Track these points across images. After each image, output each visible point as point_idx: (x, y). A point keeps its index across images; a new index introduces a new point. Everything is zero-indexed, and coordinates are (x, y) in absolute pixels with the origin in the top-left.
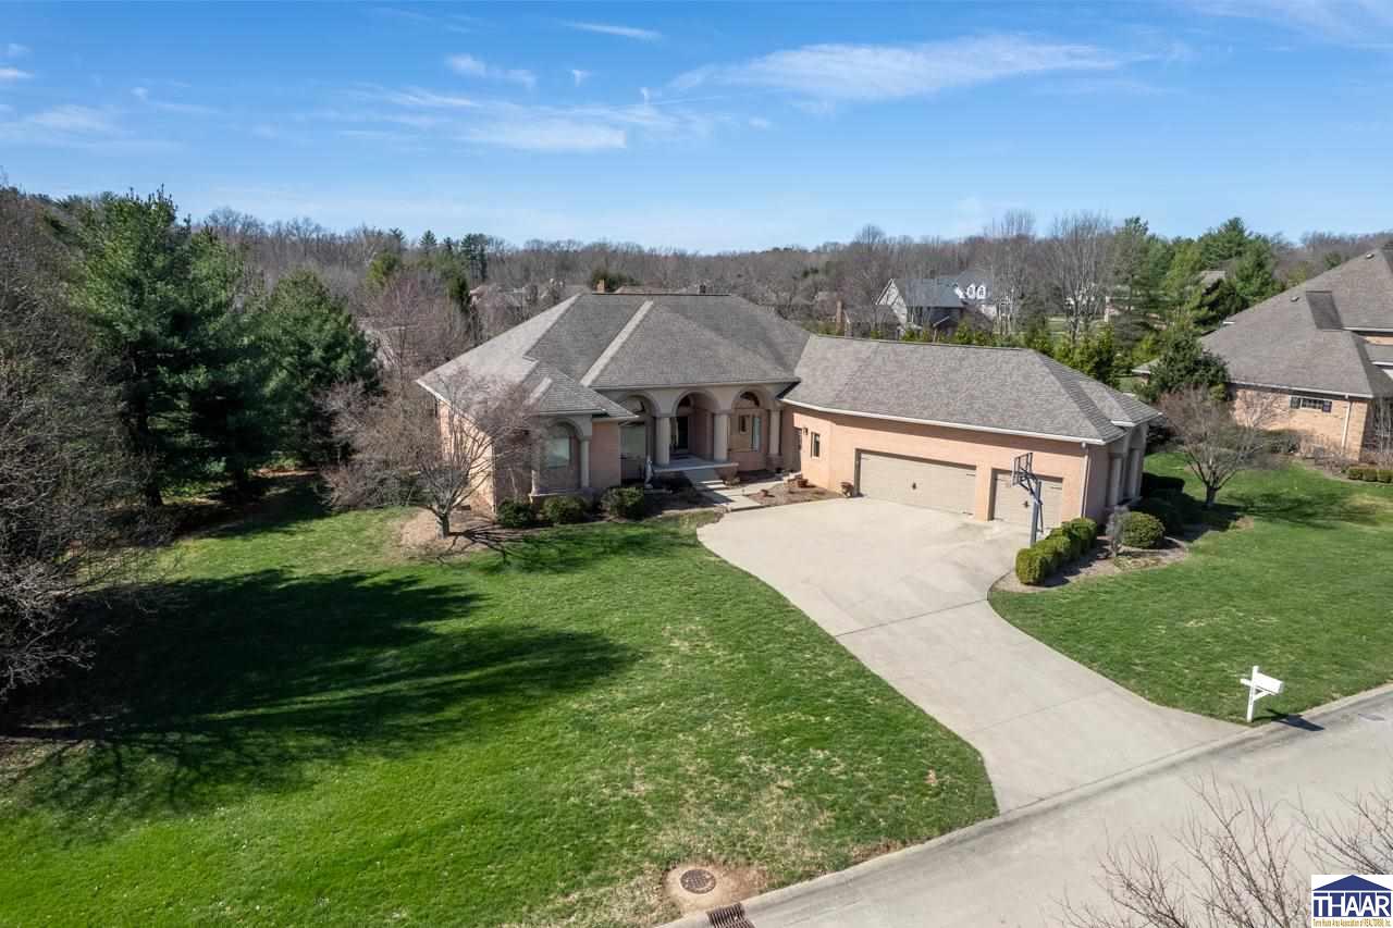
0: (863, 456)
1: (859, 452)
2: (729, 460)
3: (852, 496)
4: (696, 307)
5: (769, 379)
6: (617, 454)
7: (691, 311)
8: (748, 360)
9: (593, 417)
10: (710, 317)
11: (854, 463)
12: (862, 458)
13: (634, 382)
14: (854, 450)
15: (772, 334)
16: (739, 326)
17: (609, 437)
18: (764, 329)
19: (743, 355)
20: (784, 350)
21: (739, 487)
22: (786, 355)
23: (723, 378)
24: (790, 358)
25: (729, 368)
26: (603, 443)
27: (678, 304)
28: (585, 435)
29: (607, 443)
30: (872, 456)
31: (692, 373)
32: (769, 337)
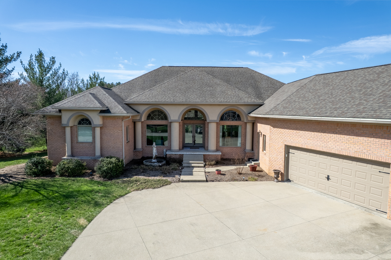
0: (291, 151)
1: (288, 148)
2: (217, 150)
3: (282, 181)
4: (221, 72)
5: (242, 102)
6: (121, 138)
7: (216, 73)
8: (234, 92)
9: (100, 113)
10: (227, 76)
11: (284, 156)
12: (290, 152)
13: (153, 100)
14: (284, 146)
15: (260, 84)
16: (242, 80)
17: (116, 127)
18: (256, 81)
19: (232, 90)
20: (264, 90)
21: (212, 167)
22: (264, 93)
23: (211, 101)
24: (266, 94)
25: (219, 96)
26: (112, 130)
27: (212, 70)
28: (94, 124)
29: (114, 130)
30: (296, 151)
31: (193, 97)
32: (257, 85)
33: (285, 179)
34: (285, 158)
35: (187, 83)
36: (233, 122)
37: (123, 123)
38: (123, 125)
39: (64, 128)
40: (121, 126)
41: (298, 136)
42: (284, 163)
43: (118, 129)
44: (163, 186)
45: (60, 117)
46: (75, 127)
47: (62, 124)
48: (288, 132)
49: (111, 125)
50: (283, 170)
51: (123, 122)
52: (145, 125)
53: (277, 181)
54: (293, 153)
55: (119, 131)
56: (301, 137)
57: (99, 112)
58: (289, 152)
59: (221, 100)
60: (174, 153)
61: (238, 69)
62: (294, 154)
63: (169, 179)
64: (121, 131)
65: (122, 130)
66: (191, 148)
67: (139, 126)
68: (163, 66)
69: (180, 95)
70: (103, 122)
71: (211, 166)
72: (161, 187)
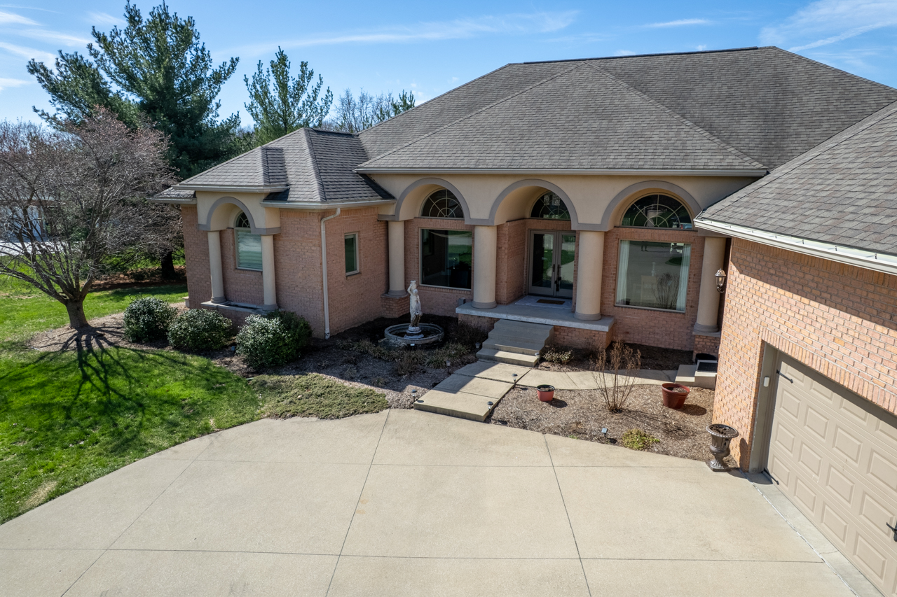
0: (784, 367)
1: (775, 353)
4: (671, 69)
5: (684, 168)
6: (318, 265)
7: (656, 74)
8: (672, 134)
9: (266, 200)
10: (687, 81)
11: (755, 381)
12: (782, 372)
13: (425, 164)
14: (760, 343)
15: (795, 100)
16: (732, 91)
17: (306, 236)
18: (784, 92)
19: (669, 127)
20: (801, 124)
21: (559, 370)
22: (798, 134)
23: (582, 162)
24: (803, 137)
25: (616, 146)
26: (300, 244)
27: (644, 66)
28: (257, 227)
29: (304, 244)
30: (800, 375)
31: (534, 153)
32: (784, 106)
33: (753, 465)
34: (757, 389)
35: (539, 110)
36: (663, 232)
37: (323, 227)
38: (323, 232)
39: (206, 233)
40: (318, 233)
41: (805, 319)
42: (752, 408)
43: (311, 242)
44: (355, 412)
45: (194, 208)
46: (230, 231)
47: (199, 225)
48: (778, 296)
49: (296, 232)
50: (748, 434)
51: (322, 222)
52: (416, 230)
53: (719, 467)
54: (790, 377)
55: (313, 248)
56: (814, 323)
57: (263, 197)
58: (778, 372)
59: (618, 159)
60: (474, 313)
61: (736, 54)
62: (792, 381)
63: (390, 395)
64: (318, 248)
65: (320, 246)
66: (540, 301)
67: (397, 232)
68: (510, 65)
69: (503, 145)
70: (281, 223)
71: (556, 367)
72: (345, 416)
